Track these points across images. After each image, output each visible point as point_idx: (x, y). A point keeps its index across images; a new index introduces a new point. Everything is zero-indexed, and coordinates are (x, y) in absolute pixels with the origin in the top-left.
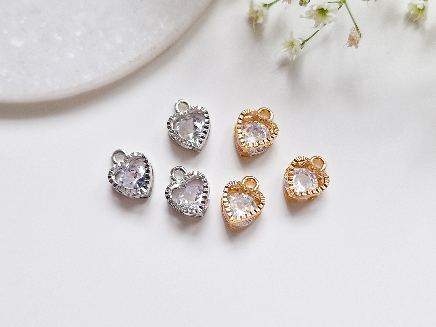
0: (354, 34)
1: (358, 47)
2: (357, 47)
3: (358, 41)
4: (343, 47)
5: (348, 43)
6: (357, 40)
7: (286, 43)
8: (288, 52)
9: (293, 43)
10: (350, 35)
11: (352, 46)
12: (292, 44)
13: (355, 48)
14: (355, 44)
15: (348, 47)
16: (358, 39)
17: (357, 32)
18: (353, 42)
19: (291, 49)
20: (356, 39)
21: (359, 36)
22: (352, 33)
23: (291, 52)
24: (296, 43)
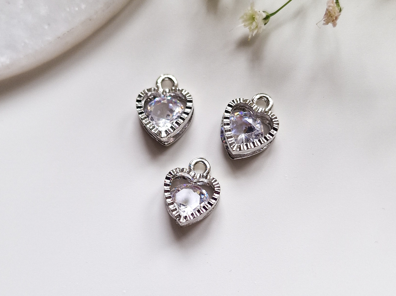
0: (331, 8)
1: (336, 24)
2: (334, 25)
3: (336, 18)
4: (317, 24)
5: (324, 20)
6: (335, 16)
7: (245, 17)
8: (248, 28)
9: (254, 17)
10: (327, 10)
11: (329, 24)
12: (253, 19)
13: (332, 27)
14: (333, 21)
15: (324, 24)
16: (337, 14)
17: (336, 5)
18: (330, 18)
19: (251, 23)
20: (334, 14)
21: (339, 11)
22: (329, 6)
23: (251, 28)
24: (257, 17)
